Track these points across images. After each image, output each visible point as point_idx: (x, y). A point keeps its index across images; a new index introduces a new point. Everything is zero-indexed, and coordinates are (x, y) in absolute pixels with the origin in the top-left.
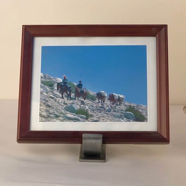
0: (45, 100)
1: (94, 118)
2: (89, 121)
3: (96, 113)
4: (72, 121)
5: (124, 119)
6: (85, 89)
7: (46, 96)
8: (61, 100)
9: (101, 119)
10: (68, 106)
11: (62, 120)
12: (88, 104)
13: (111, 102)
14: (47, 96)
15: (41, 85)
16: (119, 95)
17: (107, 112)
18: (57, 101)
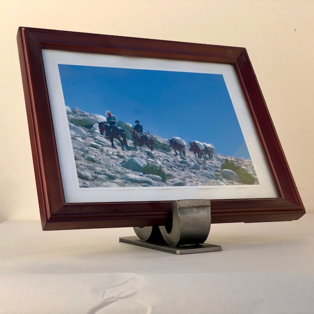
0: (82, 150)
1: (175, 179)
2: (168, 185)
3: (176, 172)
4: (138, 184)
5: (224, 180)
6: (148, 134)
7: (83, 143)
8: (111, 151)
9: (187, 182)
10: (127, 160)
11: (122, 184)
12: (160, 156)
13: (195, 153)
14: (85, 144)
15: (69, 125)
17: (194, 170)
18: (105, 151)
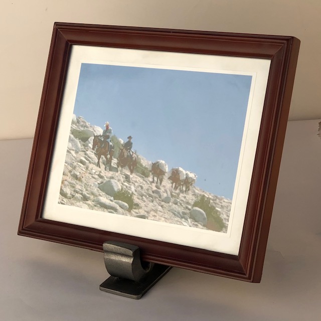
0: (71, 165)
1: (140, 210)
2: (132, 215)
3: (144, 201)
4: (105, 210)
5: (189, 220)
7: (74, 157)
8: (95, 169)
9: (151, 215)
10: (105, 181)
11: (92, 207)
12: (136, 182)
13: (172, 183)
14: (76, 159)
15: (70, 136)
16: (187, 172)
17: (163, 203)
18: (89, 169)
